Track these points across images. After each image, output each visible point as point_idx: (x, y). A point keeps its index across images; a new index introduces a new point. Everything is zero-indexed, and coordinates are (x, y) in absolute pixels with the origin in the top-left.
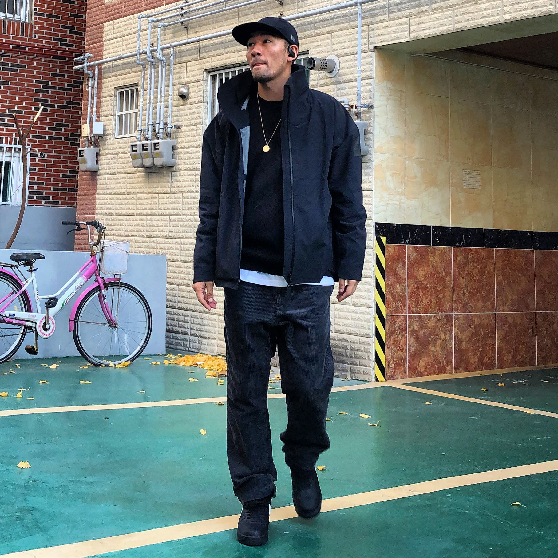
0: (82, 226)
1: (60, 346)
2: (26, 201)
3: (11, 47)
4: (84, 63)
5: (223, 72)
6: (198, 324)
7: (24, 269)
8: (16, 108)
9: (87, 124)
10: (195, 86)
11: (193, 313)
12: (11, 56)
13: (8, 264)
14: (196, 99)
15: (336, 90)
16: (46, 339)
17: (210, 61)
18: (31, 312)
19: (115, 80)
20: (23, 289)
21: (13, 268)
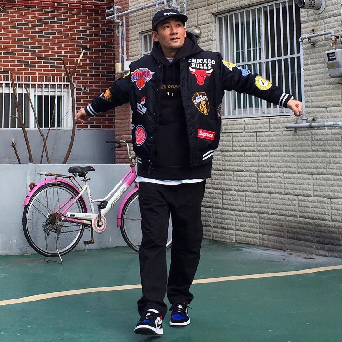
0: (122, 144)
1: (110, 238)
2: (76, 127)
3: (56, 5)
4: (114, 14)
5: (228, 14)
6: (219, 218)
7: (79, 179)
8: (63, 53)
9: (119, 62)
10: (205, 28)
11: (214, 210)
12: (56, 12)
13: (67, 176)
14: (206, 38)
15: (323, 23)
16: (100, 233)
17: (216, 7)
18: (87, 213)
19: (140, 26)
20: (80, 195)
21: (71, 178)
